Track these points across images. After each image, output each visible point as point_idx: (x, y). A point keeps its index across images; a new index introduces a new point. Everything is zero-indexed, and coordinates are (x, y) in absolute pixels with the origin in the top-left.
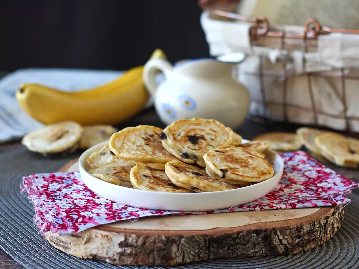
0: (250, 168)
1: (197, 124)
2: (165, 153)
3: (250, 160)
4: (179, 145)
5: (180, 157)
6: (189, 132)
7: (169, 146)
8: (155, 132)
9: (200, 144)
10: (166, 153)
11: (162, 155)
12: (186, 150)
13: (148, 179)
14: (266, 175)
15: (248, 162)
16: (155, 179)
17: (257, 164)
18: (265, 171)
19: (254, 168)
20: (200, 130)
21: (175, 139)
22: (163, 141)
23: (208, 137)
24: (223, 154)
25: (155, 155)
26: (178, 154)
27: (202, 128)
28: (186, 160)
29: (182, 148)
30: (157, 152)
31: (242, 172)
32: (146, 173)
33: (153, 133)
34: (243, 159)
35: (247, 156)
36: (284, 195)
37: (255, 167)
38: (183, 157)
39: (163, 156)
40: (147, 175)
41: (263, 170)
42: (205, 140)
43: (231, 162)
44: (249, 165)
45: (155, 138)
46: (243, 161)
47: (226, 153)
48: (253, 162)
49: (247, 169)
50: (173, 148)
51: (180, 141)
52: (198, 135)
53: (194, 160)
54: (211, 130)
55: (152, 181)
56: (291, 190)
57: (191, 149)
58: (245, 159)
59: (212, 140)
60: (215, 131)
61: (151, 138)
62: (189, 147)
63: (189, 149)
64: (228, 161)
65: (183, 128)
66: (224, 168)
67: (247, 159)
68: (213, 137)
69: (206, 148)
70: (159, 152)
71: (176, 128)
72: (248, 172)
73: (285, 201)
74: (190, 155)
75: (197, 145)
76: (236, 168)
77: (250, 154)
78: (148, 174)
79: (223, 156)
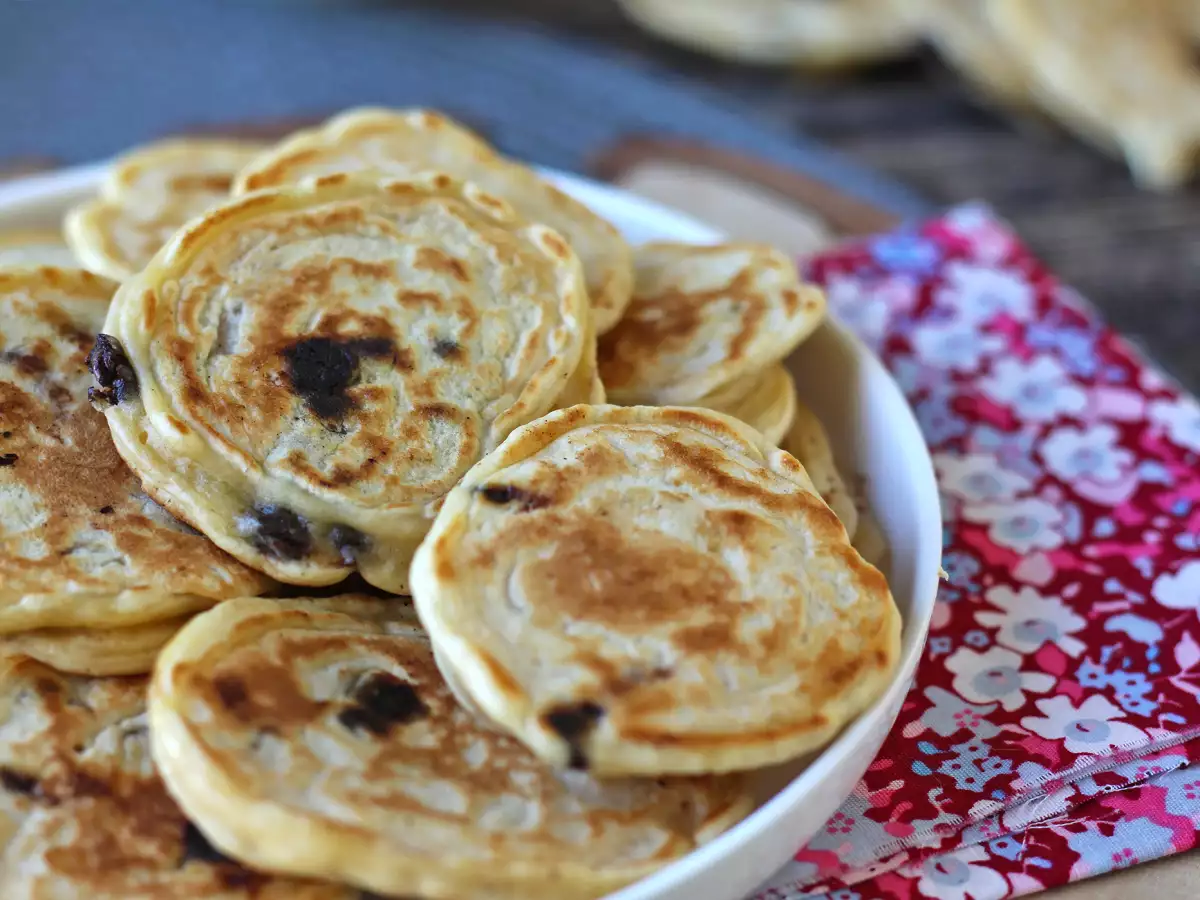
0: (743, 651)
1: (335, 222)
2: (136, 530)
3: (735, 558)
4: (232, 446)
5: (246, 552)
6: (283, 306)
7: (156, 457)
8: (50, 314)
9: (370, 406)
10: (141, 521)
11: (118, 554)
12: (278, 486)
13: (39, 816)
14: (858, 677)
15: (721, 579)
16: (88, 803)
17: (789, 580)
18: (850, 645)
19: (772, 642)
20: (359, 269)
21: (195, 393)
22: (117, 418)
23: (415, 333)
24: (543, 532)
25: (72, 574)
26: (231, 530)
27: (370, 252)
28: (289, 571)
29: (255, 475)
30: (83, 529)
31: (699, 697)
32: (18, 748)
33: (45, 330)
34: (686, 560)
35: (708, 513)
36: (964, 735)
37: (778, 626)
38: (263, 549)
39: (127, 559)
40: (29, 763)
41: (831, 633)
42: (401, 361)
43: (611, 606)
44: (735, 610)
45: (58, 376)
46: (689, 578)
47: (564, 511)
48: (753, 569)
49: (729, 666)
50: (189, 480)
51: (233, 412)
52: (350, 328)
53: (341, 563)
54: (433, 258)
55: (69, 836)
56: (995, 658)
57: (313, 476)
58: (701, 546)
59: (448, 350)
60: (457, 268)
61: (27, 385)
62: (297, 462)
63: (303, 482)
64: (589, 606)
65: (242, 274)
66: (567, 683)
67: (713, 549)
68: (454, 328)
69: (414, 444)
70: (96, 526)
71: (194, 281)
72: (735, 686)
73: (988, 819)
74: (311, 528)
75: (354, 427)
76: (651, 661)
77: (723, 481)
78: (32, 747)
79: (548, 552)
